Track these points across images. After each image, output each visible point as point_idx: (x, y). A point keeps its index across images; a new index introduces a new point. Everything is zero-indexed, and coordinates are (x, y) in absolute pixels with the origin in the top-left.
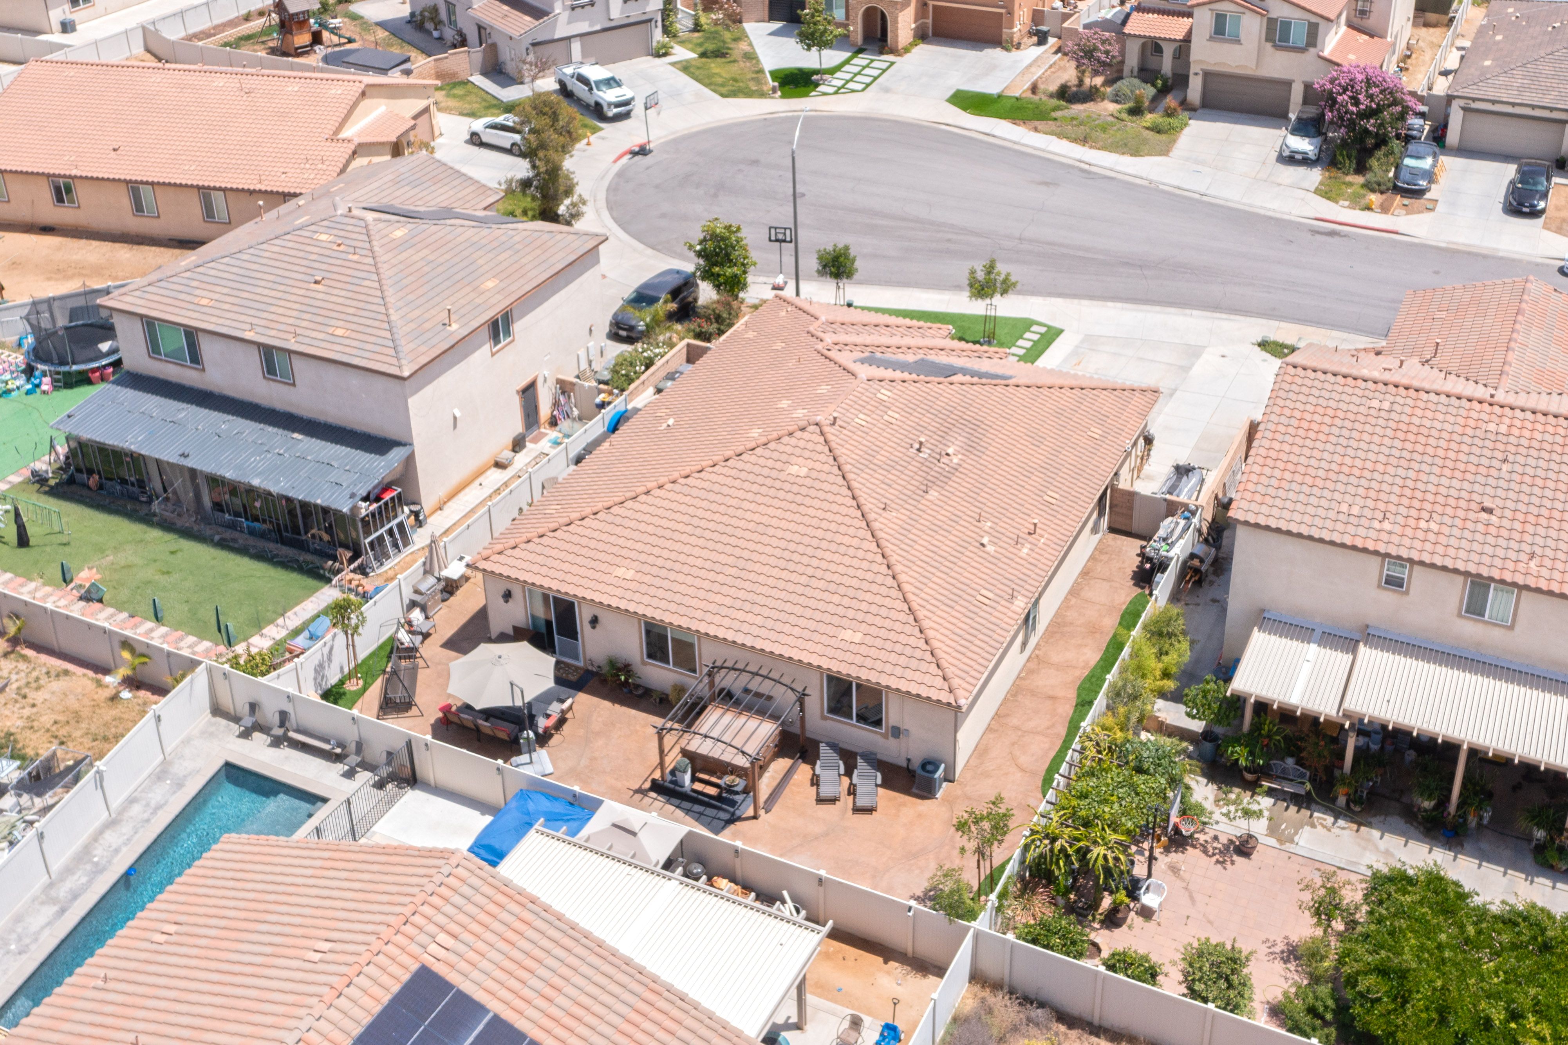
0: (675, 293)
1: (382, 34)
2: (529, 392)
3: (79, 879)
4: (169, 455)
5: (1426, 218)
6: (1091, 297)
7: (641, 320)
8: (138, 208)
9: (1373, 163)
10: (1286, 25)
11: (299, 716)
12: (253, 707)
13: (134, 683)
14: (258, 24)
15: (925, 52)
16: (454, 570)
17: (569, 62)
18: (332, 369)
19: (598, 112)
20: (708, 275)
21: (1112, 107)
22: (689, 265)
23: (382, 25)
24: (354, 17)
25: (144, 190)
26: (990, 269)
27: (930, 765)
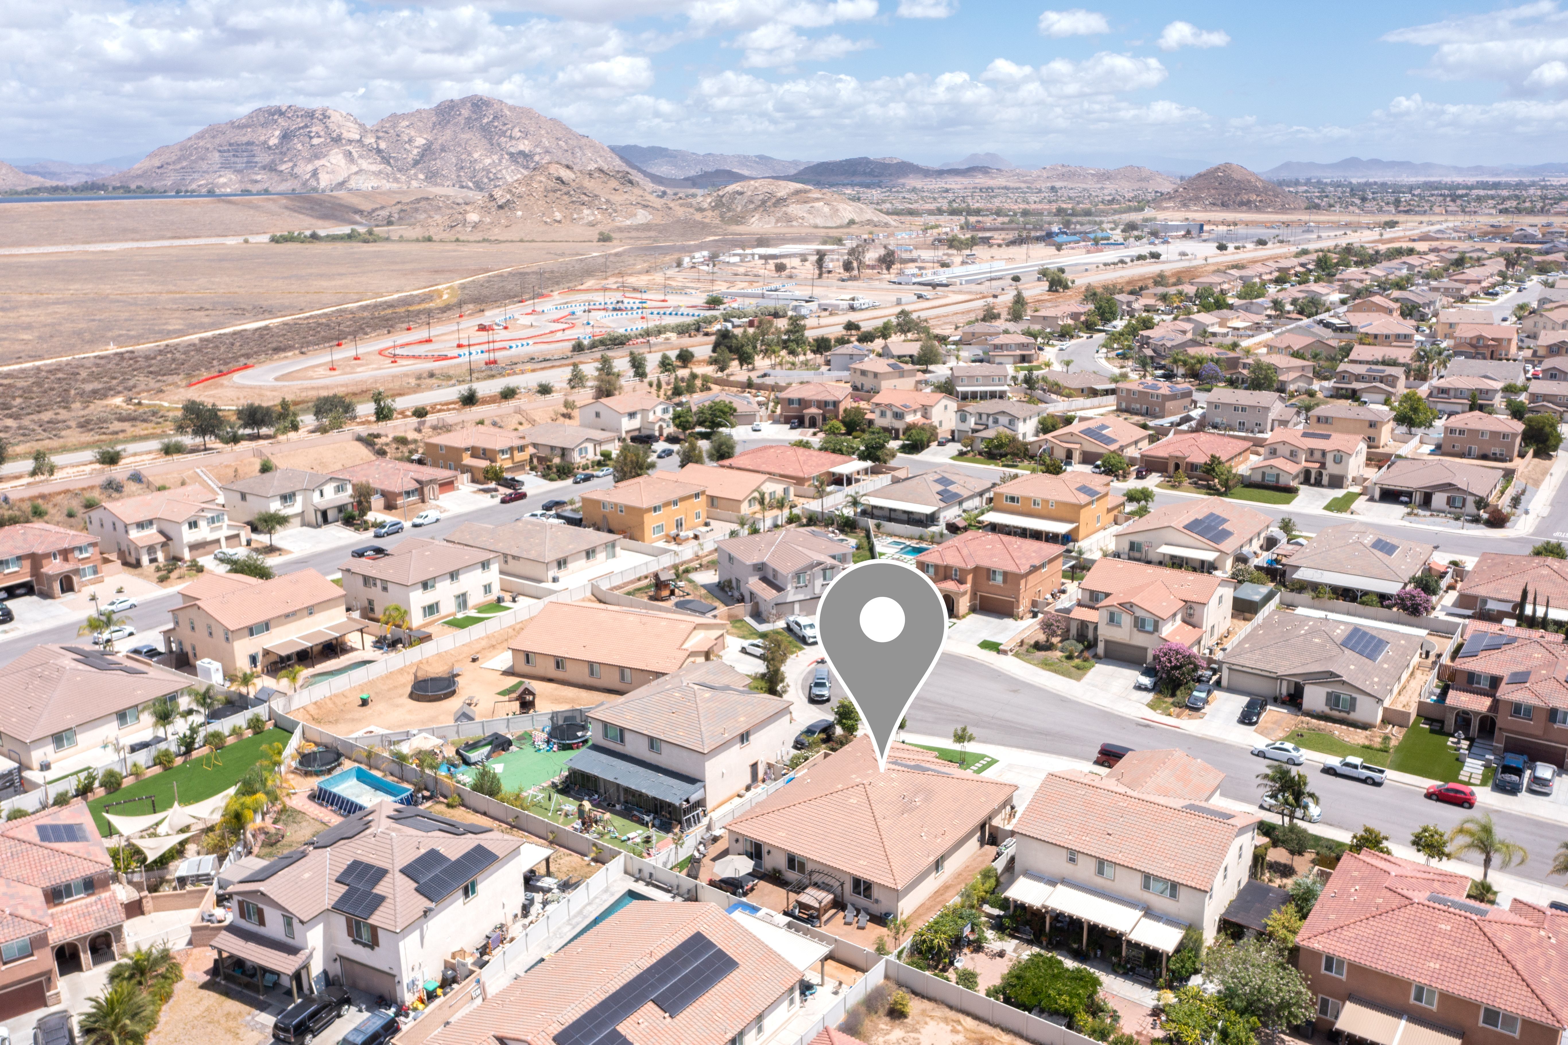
0: (824, 730)
1: (703, 591)
2: (754, 766)
3: (579, 919)
4: (610, 778)
5: (1196, 722)
6: (1018, 747)
7: (807, 740)
8: (592, 673)
9: (1178, 693)
10: (1143, 621)
11: (657, 875)
12: (640, 871)
13: (595, 860)
14: (645, 582)
15: (974, 617)
16: (717, 832)
17: (793, 613)
18: (677, 749)
19: (804, 640)
20: (840, 722)
21: (1058, 654)
22: (831, 718)
23: (704, 586)
24: (691, 581)
25: (596, 667)
26: (964, 730)
27: (887, 914)
